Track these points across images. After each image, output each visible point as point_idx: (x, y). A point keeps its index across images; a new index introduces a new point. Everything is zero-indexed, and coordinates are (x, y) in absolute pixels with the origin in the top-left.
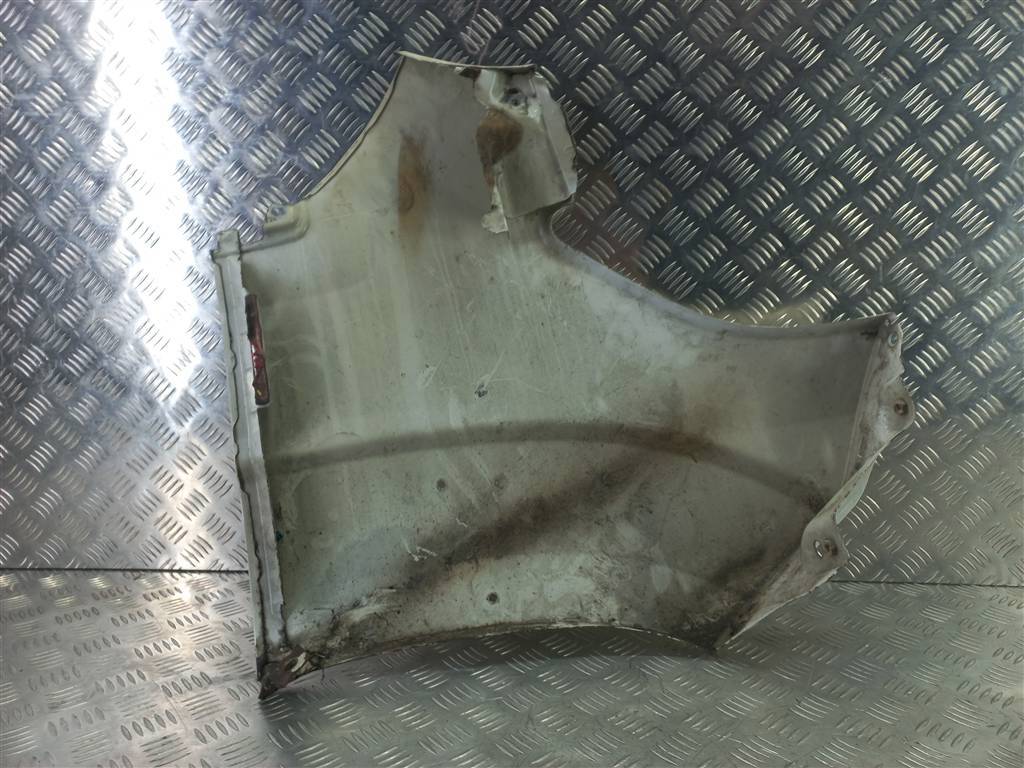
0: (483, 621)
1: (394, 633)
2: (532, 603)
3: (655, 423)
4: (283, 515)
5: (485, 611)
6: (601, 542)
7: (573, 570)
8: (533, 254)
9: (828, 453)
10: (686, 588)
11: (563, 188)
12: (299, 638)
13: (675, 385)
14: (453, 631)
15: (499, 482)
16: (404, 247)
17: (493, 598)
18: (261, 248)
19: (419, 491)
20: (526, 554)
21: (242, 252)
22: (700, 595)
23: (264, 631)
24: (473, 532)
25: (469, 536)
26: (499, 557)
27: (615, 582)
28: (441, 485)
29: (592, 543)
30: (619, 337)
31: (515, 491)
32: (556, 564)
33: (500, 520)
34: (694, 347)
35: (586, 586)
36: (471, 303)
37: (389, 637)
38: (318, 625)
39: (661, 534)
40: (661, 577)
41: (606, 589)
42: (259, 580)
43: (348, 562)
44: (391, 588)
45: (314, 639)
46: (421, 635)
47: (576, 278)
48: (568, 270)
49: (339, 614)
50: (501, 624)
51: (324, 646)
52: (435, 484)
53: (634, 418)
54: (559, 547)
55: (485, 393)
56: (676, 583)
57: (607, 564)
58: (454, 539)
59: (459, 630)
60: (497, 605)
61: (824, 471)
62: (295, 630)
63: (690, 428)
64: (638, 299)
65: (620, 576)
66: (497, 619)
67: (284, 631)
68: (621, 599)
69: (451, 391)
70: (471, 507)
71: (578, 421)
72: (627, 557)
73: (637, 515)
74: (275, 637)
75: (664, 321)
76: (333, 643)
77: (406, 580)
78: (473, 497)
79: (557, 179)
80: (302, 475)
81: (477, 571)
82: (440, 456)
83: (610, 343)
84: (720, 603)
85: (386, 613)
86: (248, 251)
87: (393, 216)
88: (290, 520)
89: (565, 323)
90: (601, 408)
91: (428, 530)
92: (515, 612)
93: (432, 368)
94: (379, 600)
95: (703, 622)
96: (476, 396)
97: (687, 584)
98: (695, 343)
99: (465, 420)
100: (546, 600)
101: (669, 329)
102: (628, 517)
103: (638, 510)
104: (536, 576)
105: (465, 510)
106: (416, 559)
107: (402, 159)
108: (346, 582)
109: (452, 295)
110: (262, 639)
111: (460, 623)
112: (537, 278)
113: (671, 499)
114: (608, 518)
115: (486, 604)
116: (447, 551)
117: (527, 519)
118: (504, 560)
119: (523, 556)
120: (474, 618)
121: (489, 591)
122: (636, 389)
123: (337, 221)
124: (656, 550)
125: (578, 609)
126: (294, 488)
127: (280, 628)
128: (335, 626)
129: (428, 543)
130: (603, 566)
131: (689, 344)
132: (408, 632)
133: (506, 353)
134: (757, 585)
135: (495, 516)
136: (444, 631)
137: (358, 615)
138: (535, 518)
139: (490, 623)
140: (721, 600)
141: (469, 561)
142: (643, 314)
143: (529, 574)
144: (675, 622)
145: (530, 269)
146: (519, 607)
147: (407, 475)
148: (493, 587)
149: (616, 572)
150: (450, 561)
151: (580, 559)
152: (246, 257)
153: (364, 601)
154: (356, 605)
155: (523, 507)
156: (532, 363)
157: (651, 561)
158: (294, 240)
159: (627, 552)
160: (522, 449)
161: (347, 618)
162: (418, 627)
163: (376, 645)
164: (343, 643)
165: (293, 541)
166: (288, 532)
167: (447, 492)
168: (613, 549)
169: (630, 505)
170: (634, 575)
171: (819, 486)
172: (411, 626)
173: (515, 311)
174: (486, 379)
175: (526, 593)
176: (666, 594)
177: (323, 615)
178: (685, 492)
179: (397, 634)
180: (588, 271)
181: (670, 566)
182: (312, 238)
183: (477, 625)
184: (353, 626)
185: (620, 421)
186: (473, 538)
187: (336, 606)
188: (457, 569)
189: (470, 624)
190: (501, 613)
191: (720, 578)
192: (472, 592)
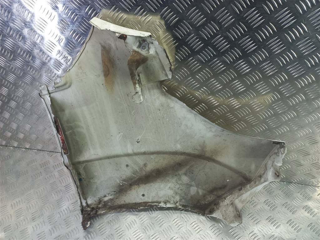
0: (140, 201)
1: (116, 204)
2: (154, 197)
3: (196, 152)
4: (81, 174)
5: (141, 199)
6: (176, 180)
7: (167, 188)
8: (156, 94)
9: (253, 167)
10: (201, 193)
11: (166, 75)
12: (91, 205)
13: (204, 142)
14: (132, 204)
15: (145, 165)
16: (108, 90)
17: (143, 195)
18: (56, 92)
19: (120, 167)
20: (154, 183)
21: (49, 93)
22: (204, 196)
23: (81, 203)
24: (137, 177)
25: (136, 178)
26: (145, 184)
27: (179, 192)
28: (127, 166)
29: (174, 180)
30: (187, 126)
31: (150, 167)
32: (162, 186)
33: (146, 174)
34: (213, 132)
35: (171, 192)
36: (133, 112)
37: (114, 205)
38: (95, 201)
39: (195, 179)
40: (193, 190)
41: (176, 193)
42: (78, 190)
43: (102, 185)
44: (115, 192)
45: (95, 205)
46: (123, 204)
47: (172, 104)
48: (169, 101)
49: (101, 199)
50: (145, 202)
51: (97, 206)
52: (125, 166)
53: (189, 151)
54: (163, 181)
55: (139, 142)
56: (198, 192)
57: (178, 186)
58: (132, 179)
59: (134, 203)
60: (144, 197)
61: (250, 172)
62: (89, 202)
63: (208, 154)
64: (194, 114)
65: (181, 190)
66: (144, 201)
67: (86, 203)
68: (181, 196)
69: (128, 141)
70: (137, 171)
71: (170, 151)
72: (184, 184)
73: (188, 174)
74: (84, 204)
75: (203, 122)
76: (100, 206)
77: (119, 190)
78: (137, 169)
79: (164, 72)
80: (85, 164)
81: (139, 188)
82: (126, 158)
83: (183, 127)
84: (210, 198)
85: (113, 199)
86: (51, 93)
87: (102, 78)
88: (83, 175)
89: (167, 119)
90: (179, 147)
91: (124, 177)
92: (149, 199)
93: (121, 134)
94: (111, 195)
95: (204, 203)
96: (137, 143)
97: (201, 192)
98: (213, 131)
99: (133, 150)
100: (159, 196)
101: (205, 125)
102: (185, 174)
103: (189, 173)
104: (156, 189)
105: (135, 172)
106: (121, 184)
107: (102, 54)
108: (102, 190)
109: (127, 108)
110: (81, 205)
111: (134, 202)
112: (157, 103)
113: (200, 171)
114: (179, 174)
115: (142, 197)
116: (130, 182)
117: (154, 174)
118: (147, 185)
119: (152, 184)
120: (138, 201)
121: (142, 193)
122: (191, 142)
123: (82, 80)
124: (193, 183)
125: (168, 199)
126: (83, 168)
127: (85, 202)
128: (100, 201)
129: (124, 180)
130: (176, 187)
131: (211, 131)
132: (120, 204)
133: (146, 129)
134: (222, 194)
135: (144, 173)
136: (130, 204)
137: (106, 199)
138: (156, 174)
139: (142, 202)
140: (210, 197)
141: (137, 185)
142: (196, 119)
143: (154, 189)
144: (195, 203)
145: (155, 100)
146: (151, 198)
147: (116, 163)
148: (143, 192)
149: (180, 189)
150: (131, 185)
151: (170, 185)
152: (52, 95)
153: (107, 195)
154: (105, 196)
155: (153, 171)
156: (155, 132)
157: (191, 186)
158: (67, 88)
159: (184, 183)
160: (152, 156)
161: (103, 200)
162: (122, 203)
163: (111, 207)
164: (103, 206)
165: (85, 180)
166: (83, 178)
167: (129, 168)
168: (180, 182)
169: (186, 171)
170: (185, 190)
171: (247, 175)
172: (120, 202)
173: (149, 115)
174: (140, 137)
175: (153, 194)
176: (194, 195)
177: (96, 199)
178: (204, 169)
179: (117, 204)
180: (176, 102)
181: (197, 187)
182: (73, 87)
183: (139, 202)
184: (105, 202)
185: (184, 151)
186: (138, 179)
187: (99, 196)
188: (133, 187)
189: (137, 202)
190: (145, 199)
191: (211, 192)
192: (137, 194)
